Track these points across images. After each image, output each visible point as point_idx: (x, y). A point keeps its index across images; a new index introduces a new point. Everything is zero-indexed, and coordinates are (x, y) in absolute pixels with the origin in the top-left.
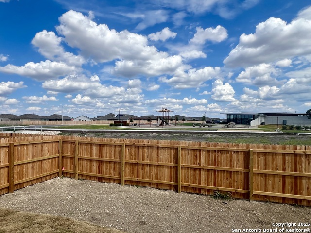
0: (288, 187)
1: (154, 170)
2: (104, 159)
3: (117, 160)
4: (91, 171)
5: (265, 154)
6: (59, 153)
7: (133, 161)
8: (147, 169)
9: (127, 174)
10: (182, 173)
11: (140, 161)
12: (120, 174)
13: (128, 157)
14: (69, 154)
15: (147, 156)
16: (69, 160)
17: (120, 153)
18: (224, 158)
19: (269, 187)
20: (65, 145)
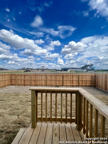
0: (71, 83)
1: (41, 81)
2: (26, 79)
3: (30, 79)
4: (21, 83)
5: (67, 76)
6: (10, 78)
7: (35, 79)
8: (39, 81)
9: (33, 83)
10: (48, 82)
11: (37, 79)
12: (31, 83)
13: (33, 78)
14: (14, 79)
15: (39, 78)
16: (14, 80)
17: (31, 77)
18: (58, 77)
19: (67, 83)
20: (12, 76)
